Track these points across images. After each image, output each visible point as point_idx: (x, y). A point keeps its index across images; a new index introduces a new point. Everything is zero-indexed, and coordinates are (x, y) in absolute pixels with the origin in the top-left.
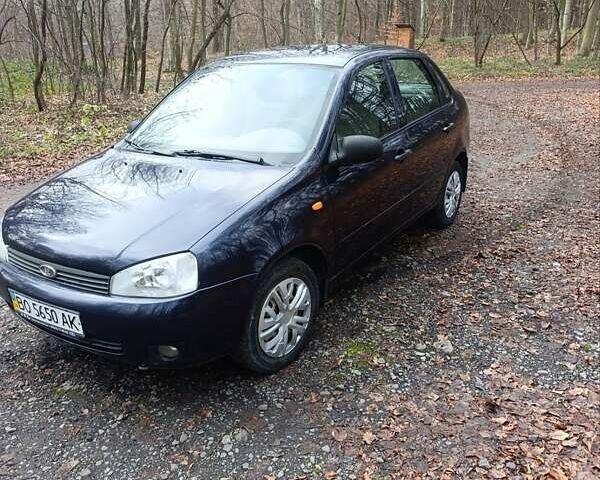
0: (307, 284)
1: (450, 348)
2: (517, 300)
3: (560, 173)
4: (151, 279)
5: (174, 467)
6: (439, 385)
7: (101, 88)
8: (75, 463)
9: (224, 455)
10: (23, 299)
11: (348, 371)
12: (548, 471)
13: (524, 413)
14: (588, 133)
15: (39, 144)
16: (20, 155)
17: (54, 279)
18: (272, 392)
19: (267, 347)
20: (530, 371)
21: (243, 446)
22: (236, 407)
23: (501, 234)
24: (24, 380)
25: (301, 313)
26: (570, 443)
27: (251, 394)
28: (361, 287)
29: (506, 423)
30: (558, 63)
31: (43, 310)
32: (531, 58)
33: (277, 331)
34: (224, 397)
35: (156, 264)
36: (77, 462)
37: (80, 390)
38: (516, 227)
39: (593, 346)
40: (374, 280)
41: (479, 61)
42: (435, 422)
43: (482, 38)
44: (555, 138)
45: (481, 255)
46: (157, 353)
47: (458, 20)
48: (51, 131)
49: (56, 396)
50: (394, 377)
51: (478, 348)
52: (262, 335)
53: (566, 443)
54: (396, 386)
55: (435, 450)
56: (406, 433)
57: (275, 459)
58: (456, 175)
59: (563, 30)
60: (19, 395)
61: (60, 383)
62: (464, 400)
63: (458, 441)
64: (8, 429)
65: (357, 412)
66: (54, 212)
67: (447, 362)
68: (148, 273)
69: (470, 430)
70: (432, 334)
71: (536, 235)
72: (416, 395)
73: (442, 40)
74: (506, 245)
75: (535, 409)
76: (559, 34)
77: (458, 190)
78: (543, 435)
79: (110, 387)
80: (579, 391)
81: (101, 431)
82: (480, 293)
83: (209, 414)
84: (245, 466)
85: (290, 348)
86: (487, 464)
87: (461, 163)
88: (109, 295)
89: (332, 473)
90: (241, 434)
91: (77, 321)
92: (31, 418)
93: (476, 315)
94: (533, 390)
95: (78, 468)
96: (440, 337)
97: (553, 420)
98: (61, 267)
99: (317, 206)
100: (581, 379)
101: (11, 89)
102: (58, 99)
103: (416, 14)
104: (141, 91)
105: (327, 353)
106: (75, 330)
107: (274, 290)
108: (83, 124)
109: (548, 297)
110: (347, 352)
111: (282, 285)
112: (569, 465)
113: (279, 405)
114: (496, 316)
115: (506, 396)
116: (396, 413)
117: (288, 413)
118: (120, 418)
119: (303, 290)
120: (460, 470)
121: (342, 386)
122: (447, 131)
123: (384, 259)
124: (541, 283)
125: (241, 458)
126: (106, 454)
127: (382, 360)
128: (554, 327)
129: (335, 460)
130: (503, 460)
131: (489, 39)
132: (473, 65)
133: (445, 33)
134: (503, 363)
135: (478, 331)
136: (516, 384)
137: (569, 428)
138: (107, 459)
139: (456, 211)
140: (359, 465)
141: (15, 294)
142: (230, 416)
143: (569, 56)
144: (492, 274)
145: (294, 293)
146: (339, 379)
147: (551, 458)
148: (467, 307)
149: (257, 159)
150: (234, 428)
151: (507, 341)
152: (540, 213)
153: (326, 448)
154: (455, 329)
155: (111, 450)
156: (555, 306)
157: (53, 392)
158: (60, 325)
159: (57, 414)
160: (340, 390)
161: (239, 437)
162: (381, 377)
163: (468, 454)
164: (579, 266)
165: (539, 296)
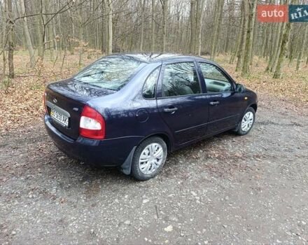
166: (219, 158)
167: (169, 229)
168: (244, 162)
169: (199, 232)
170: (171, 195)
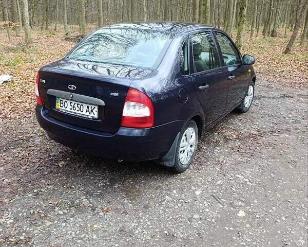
166: (238, 138)
167: (241, 214)
168: (264, 138)
169: (271, 211)
170: (219, 182)
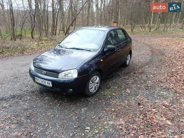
0: (99, 77)
1: (129, 92)
2: (143, 82)
3: (151, 56)
4: (67, 75)
5: (72, 115)
6: (128, 99)
7: (47, 34)
8: (50, 114)
9: (82, 113)
10: (38, 79)
11: (107, 96)
12: (152, 117)
13: (146, 105)
14: (157, 47)
15: (33, 46)
16: (29, 48)
17: (45, 74)
18: (92, 100)
19: (90, 90)
20: (147, 97)
21: (86, 111)
22: (84, 103)
23: (139, 69)
24: (37, 97)
25: (97, 83)
26: (156, 111)
27: (87, 100)
28: (109, 79)
29: (142, 107)
30: (150, 32)
31: (43, 81)
32: (144, 30)
33: (92, 87)
34: (81, 101)
35: (68, 71)
36: (50, 113)
37: (49, 99)
38: (142, 67)
39: (160, 92)
40: (112, 77)
41: (132, 31)
42: (127, 107)
43: (133, 25)
44: (150, 48)
45: (135, 73)
46: (68, 91)
47: (127, 21)
48: (36, 43)
49: (44, 100)
50: (118, 98)
51: (135, 92)
52: (90, 88)
53: (155, 112)
54: (118, 99)
55: (127, 112)
56: (121, 109)
57: (93, 114)
58: (129, 55)
59: (151, 24)
60: (36, 100)
61: (45, 97)
62: (133, 103)
63: (132, 111)
64: (34, 107)
65: (110, 105)
66: (41, 61)
67: (129, 95)
68: (66, 73)
69: (135, 108)
70: (125, 89)
71: (147, 69)
72: (123, 101)
73: (124, 26)
74: (140, 71)
75: (148, 105)
76: (150, 25)
77: (130, 59)
78: (150, 110)
79: (56, 98)
80: (157, 101)
81: (55, 107)
82: (135, 81)
83: (78, 104)
84: (87, 115)
85: (95, 91)
86: (139, 115)
87: (130, 53)
88: (58, 78)
89: (106, 117)
90: (86, 109)
91: (51, 83)
92: (39, 105)
93: (135, 85)
94: (148, 101)
95: (51, 115)
96: (127, 90)
97: (152, 107)
98: (47, 72)
99: (102, 60)
100: (158, 99)
101: (25, 34)
102: (36, 36)
103: (118, 20)
104: (55, 35)
105: (103, 92)
106: (50, 85)
107: (92, 78)
108: (43, 42)
109: (150, 82)
110: (107, 92)
111: (94, 77)
112: (156, 116)
113: (93, 103)
114: (139, 86)
115: (142, 102)
116: (119, 105)
117: (95, 105)
118: (59, 105)
119: (98, 79)
120: (133, 117)
121: (106, 99)
122: (128, 46)
123: (114, 73)
124: (148, 79)
125: (86, 113)
126: (57, 112)
127: (115, 94)
128: (152, 88)
129: (106, 114)
130: (142, 115)
131: (134, 26)
132: (131, 31)
133: (124, 24)
134: (141, 95)
135: (135, 89)
136: (144, 99)
137: (156, 109)
138: (57, 113)
139: (129, 63)
140: (111, 115)
141: (36, 78)
142: (83, 105)
143: (152, 30)
144: (138, 77)
145: (96, 79)
146: (106, 98)
147: (152, 114)
148: (133, 84)
149: (89, 50)
150: (84, 107)
151: (141, 91)
152: (147, 64)
153: (104, 112)
154: (130, 88)
155: (58, 111)
156: (152, 84)
157: (43, 99)
158: (46, 84)
159: (45, 104)
160: (106, 100)
161: (85, 109)
162: (115, 97)
163: (135, 113)
164: (156, 76)
165: (148, 82)
